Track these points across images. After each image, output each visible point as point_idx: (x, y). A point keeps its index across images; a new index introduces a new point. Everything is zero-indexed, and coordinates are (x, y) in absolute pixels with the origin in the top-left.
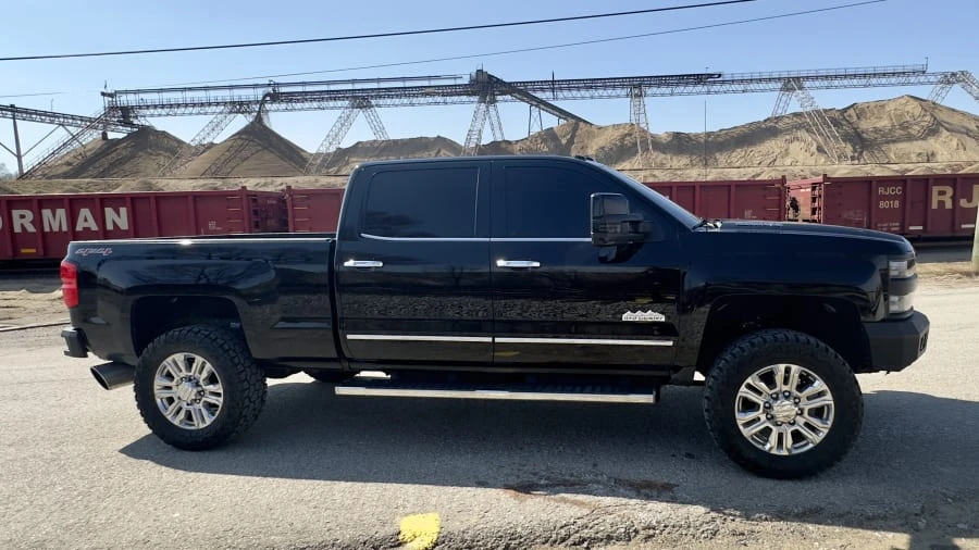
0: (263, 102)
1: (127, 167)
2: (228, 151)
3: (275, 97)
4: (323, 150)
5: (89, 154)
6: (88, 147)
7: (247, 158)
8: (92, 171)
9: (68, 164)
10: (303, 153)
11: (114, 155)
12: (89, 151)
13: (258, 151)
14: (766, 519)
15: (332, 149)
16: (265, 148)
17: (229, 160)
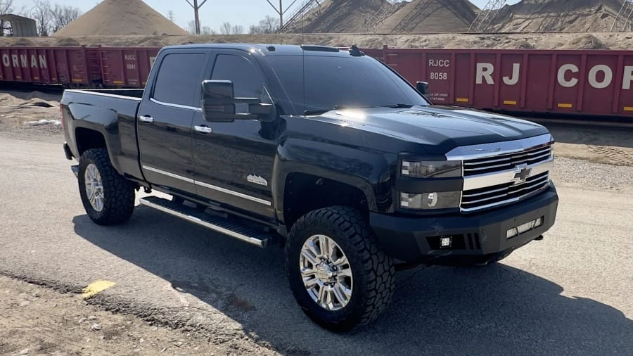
1: (345, 22)
2: (416, 8)
4: (490, 7)
5: (322, 12)
6: (322, 6)
7: (428, 16)
8: (323, 26)
9: (309, 19)
10: (475, 11)
11: (337, 12)
12: (323, 9)
13: (438, 9)
14: (267, 347)
15: (499, 7)
16: (445, 6)
17: (416, 16)
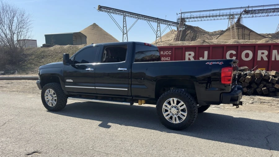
0: (241, 14)
3: (247, 12)
